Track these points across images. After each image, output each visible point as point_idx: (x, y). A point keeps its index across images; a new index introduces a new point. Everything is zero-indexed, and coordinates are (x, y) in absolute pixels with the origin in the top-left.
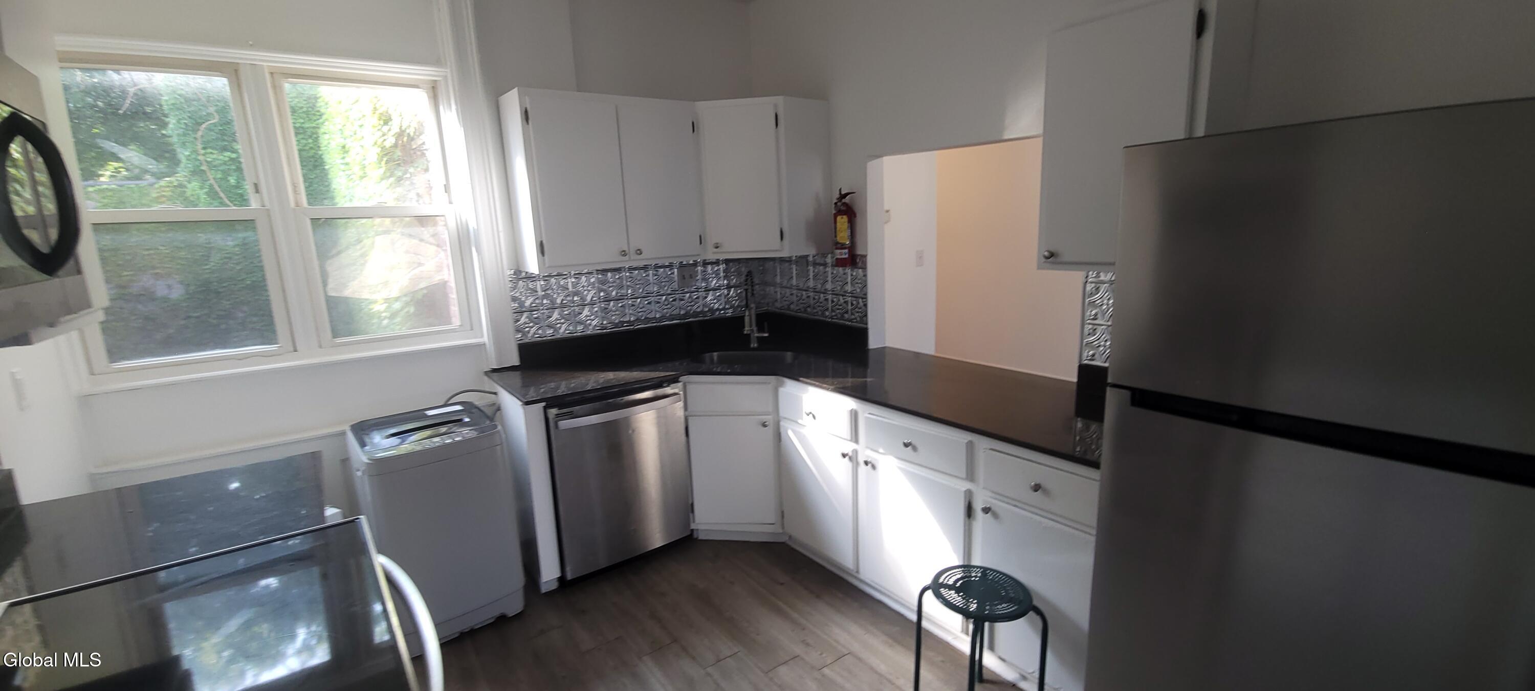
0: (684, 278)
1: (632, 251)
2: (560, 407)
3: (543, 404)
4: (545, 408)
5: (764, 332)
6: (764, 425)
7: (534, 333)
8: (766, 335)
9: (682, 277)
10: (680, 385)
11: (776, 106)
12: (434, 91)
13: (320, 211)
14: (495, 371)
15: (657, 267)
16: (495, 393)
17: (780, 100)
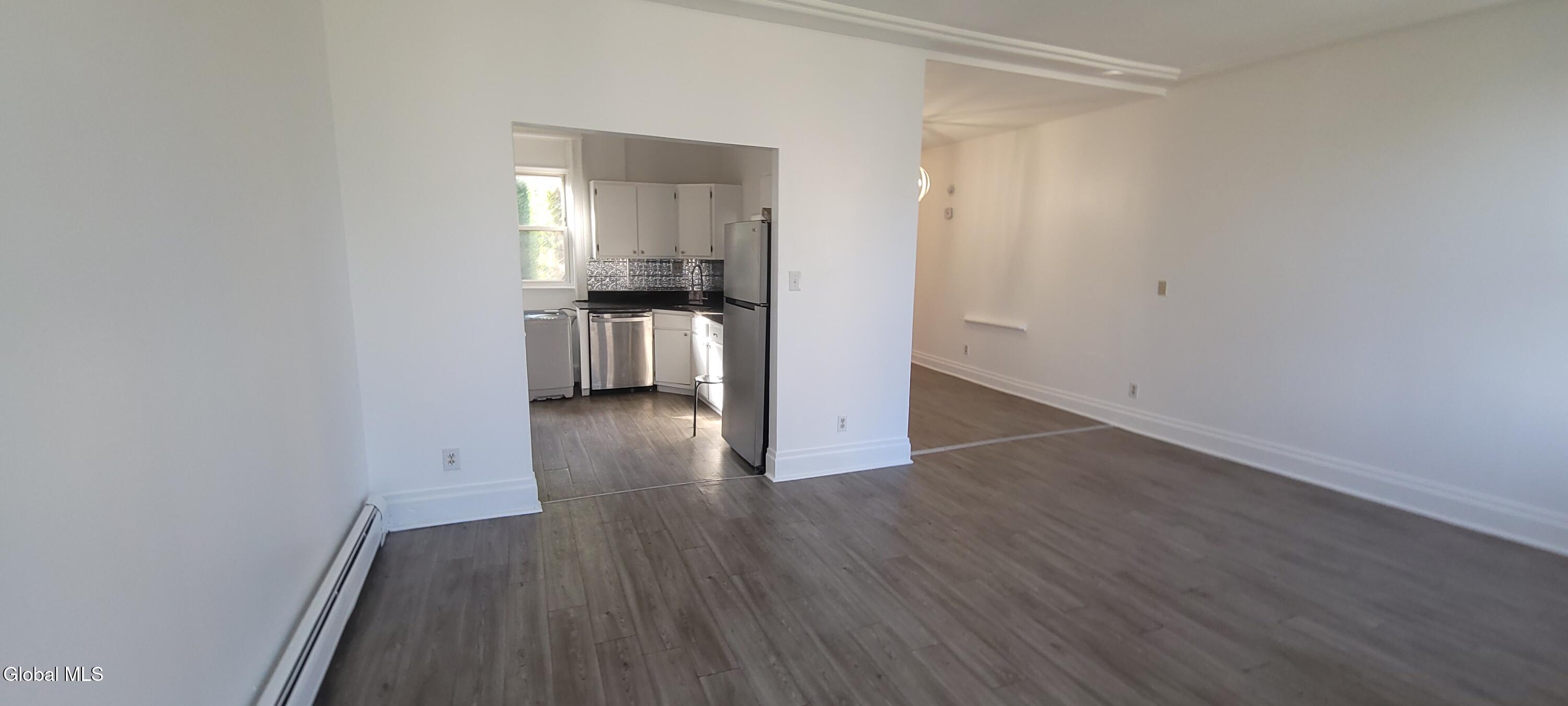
0: (676, 268)
1: (640, 251)
2: (594, 313)
3: (588, 311)
4: (589, 313)
5: (706, 297)
6: (686, 335)
7: (597, 287)
8: (707, 299)
9: (675, 268)
10: (651, 313)
11: (711, 188)
12: (564, 178)
13: (524, 227)
14: (577, 301)
15: (661, 262)
16: (576, 311)
17: (712, 185)
